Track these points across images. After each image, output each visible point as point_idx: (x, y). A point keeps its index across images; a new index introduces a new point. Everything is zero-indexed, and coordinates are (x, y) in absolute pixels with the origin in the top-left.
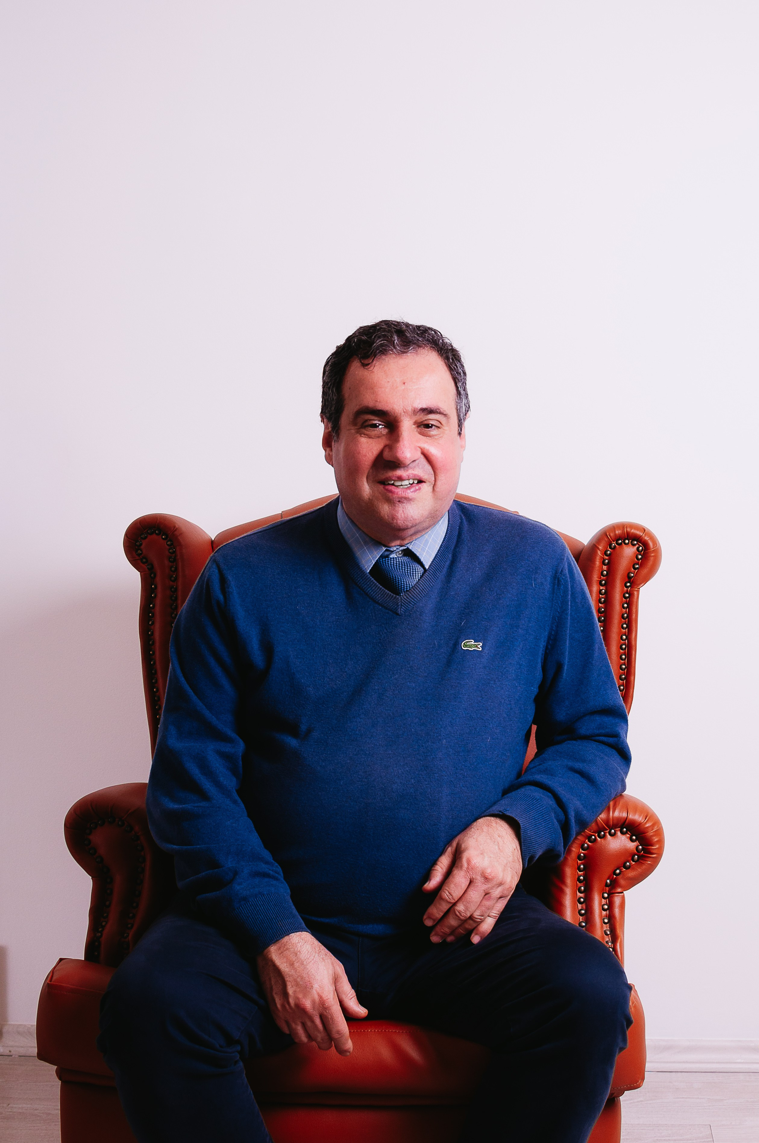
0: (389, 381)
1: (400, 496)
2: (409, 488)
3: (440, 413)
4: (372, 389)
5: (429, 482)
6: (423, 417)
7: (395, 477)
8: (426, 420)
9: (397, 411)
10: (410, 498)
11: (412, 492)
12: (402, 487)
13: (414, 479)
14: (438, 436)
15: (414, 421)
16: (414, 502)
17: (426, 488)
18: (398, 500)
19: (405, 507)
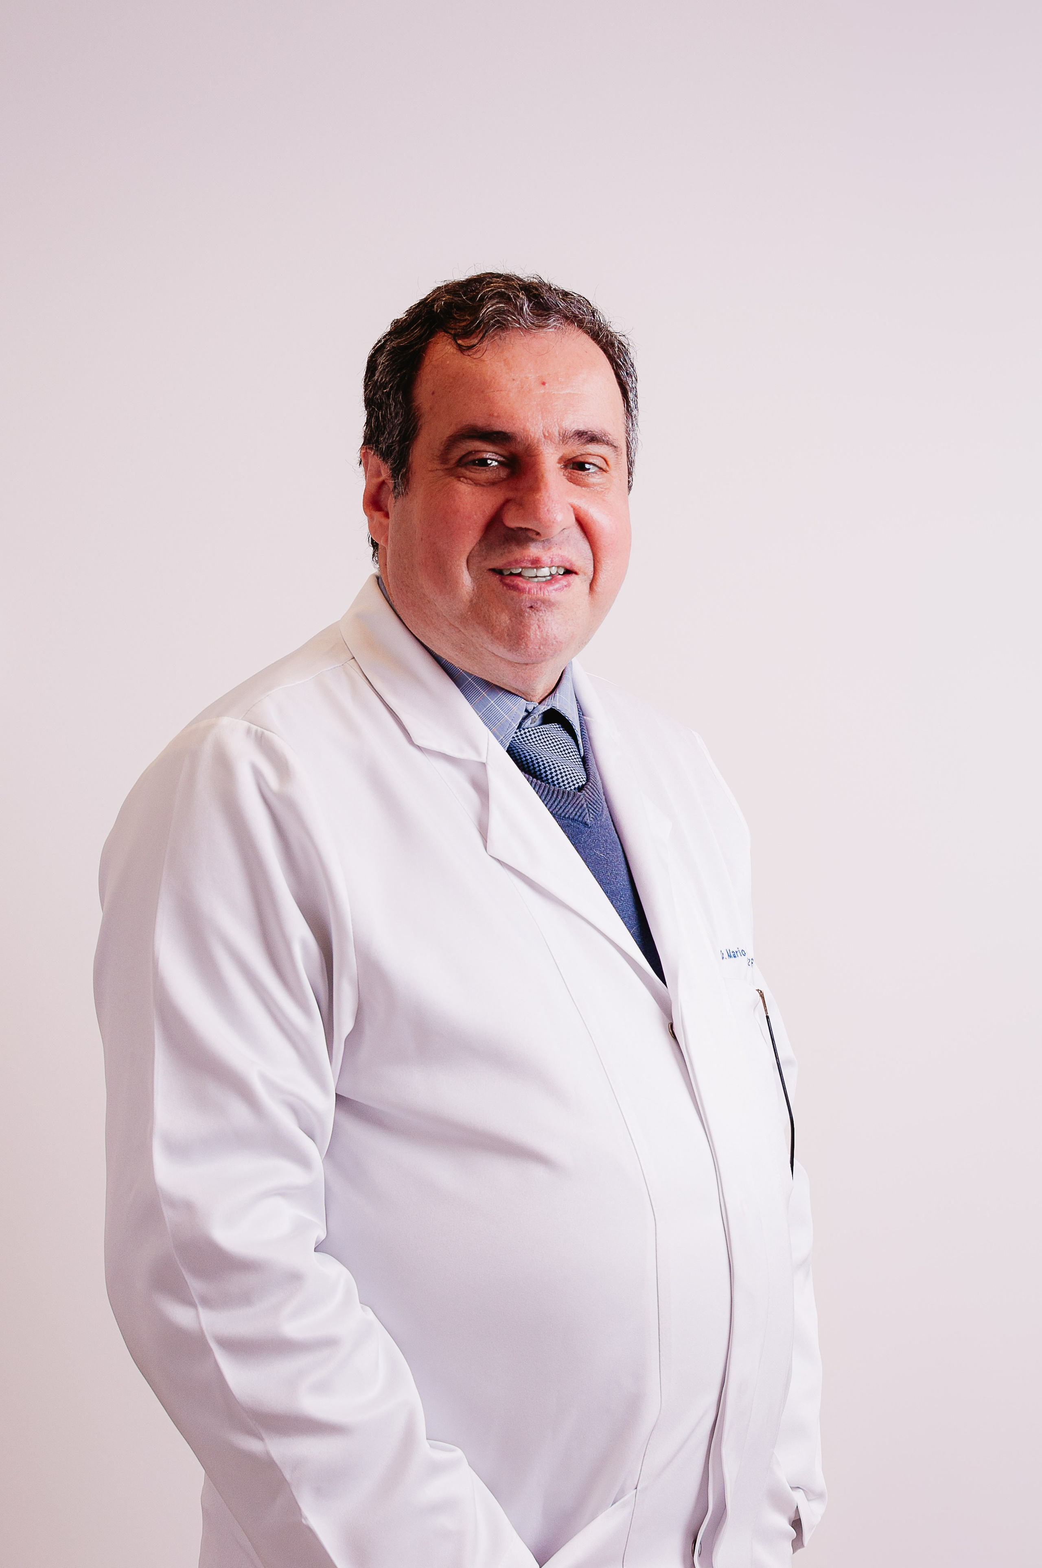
0: (515, 378)
1: (534, 597)
2: (548, 582)
3: (608, 443)
4: (483, 392)
5: (585, 574)
6: (576, 449)
7: (528, 560)
8: (582, 455)
9: (533, 436)
10: (553, 601)
11: (556, 590)
12: (536, 580)
13: (558, 567)
14: (601, 486)
15: (561, 455)
16: (558, 609)
17: (579, 583)
18: (530, 605)
19: (543, 619)
